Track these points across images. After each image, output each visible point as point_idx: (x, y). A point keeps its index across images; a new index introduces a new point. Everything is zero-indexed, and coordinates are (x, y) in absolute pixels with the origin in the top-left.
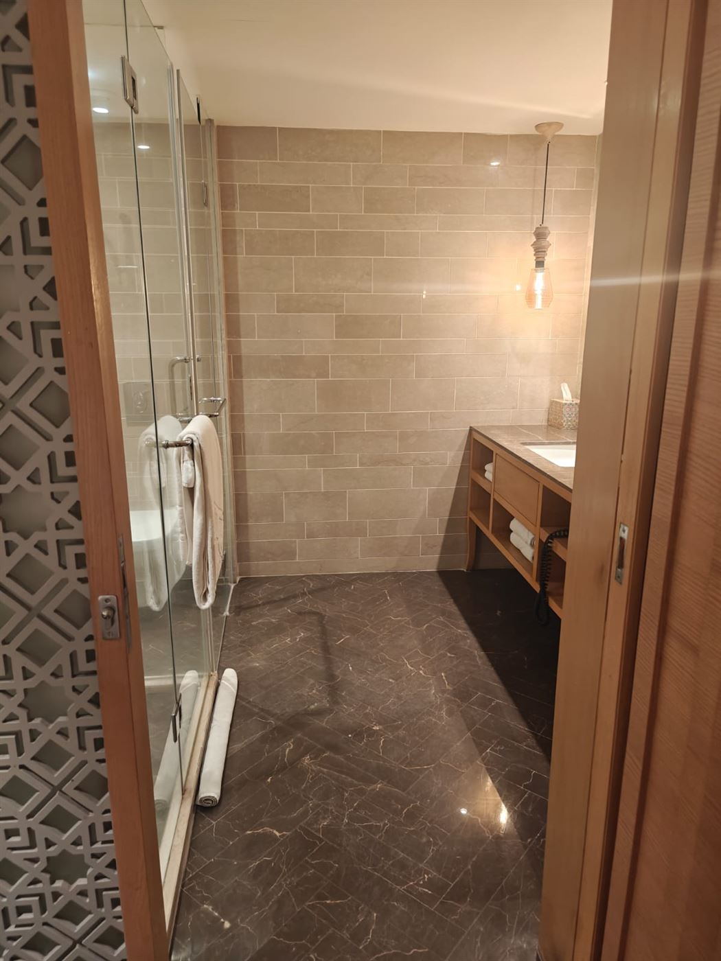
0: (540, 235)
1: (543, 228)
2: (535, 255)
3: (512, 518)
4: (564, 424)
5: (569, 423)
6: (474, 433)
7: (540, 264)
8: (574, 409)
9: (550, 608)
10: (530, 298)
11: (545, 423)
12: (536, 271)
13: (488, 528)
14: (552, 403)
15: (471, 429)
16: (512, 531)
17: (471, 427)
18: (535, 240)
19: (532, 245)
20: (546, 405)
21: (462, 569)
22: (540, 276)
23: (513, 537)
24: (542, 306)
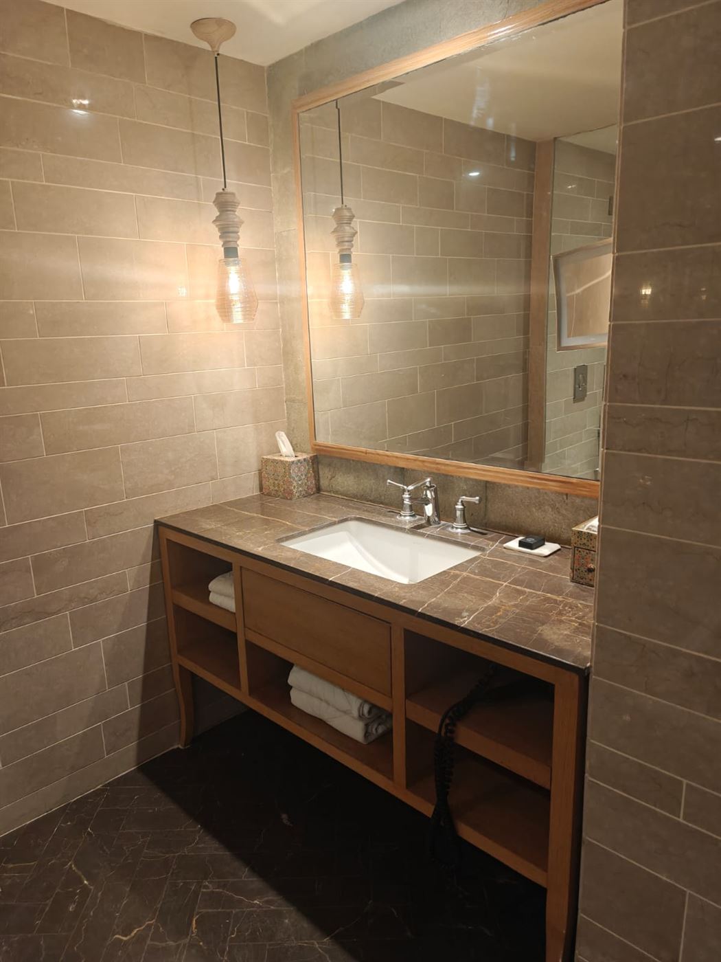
0: (224, 204)
1: (226, 194)
2: (221, 237)
3: (290, 666)
4: (295, 491)
5: (300, 489)
6: (161, 528)
7: (230, 252)
8: (303, 468)
9: (461, 839)
10: (224, 307)
11: (257, 493)
12: (227, 264)
13: (238, 687)
14: (265, 463)
15: (158, 524)
16: (291, 687)
17: (155, 521)
18: (218, 214)
19: (214, 221)
20: (254, 465)
21: (176, 747)
22: (233, 270)
23: (297, 698)
24: (245, 319)
